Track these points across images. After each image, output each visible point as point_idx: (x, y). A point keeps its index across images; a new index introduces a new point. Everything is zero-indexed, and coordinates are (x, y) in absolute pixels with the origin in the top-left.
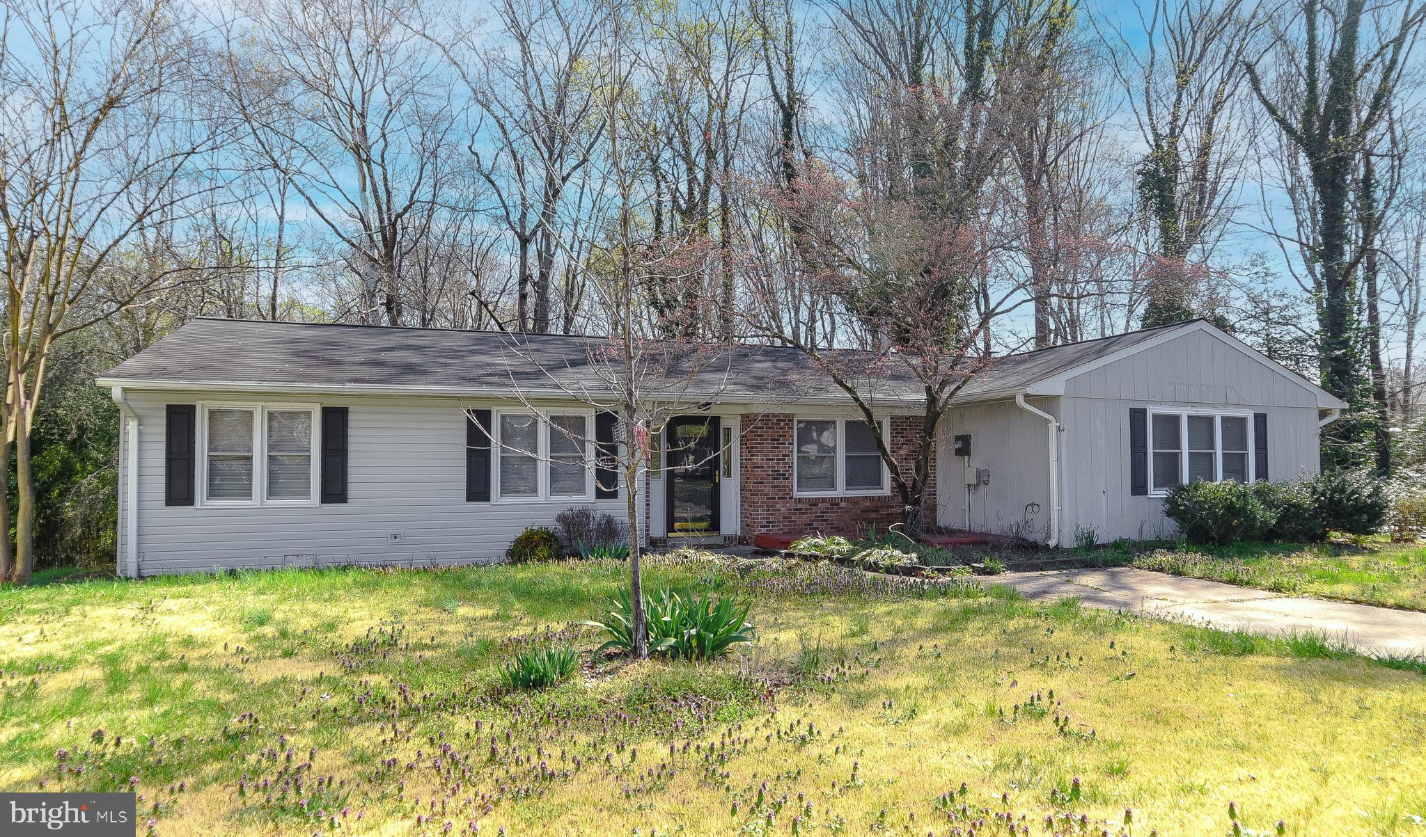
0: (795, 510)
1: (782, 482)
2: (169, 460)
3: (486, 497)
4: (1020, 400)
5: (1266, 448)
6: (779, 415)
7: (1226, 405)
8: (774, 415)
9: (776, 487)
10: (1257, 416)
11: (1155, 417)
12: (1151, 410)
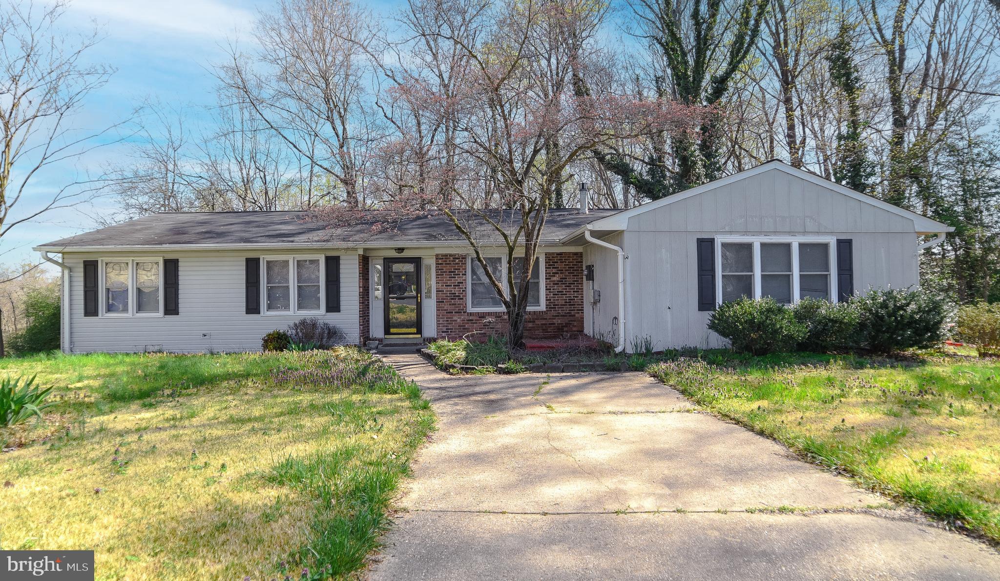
0: (468, 320)
1: (457, 301)
2: (86, 292)
3: (258, 311)
4: (588, 236)
5: (851, 269)
6: (455, 255)
7: (805, 233)
8: (451, 255)
9: (453, 304)
10: (839, 242)
11: (724, 245)
12: (719, 240)
